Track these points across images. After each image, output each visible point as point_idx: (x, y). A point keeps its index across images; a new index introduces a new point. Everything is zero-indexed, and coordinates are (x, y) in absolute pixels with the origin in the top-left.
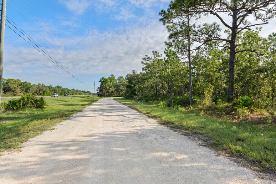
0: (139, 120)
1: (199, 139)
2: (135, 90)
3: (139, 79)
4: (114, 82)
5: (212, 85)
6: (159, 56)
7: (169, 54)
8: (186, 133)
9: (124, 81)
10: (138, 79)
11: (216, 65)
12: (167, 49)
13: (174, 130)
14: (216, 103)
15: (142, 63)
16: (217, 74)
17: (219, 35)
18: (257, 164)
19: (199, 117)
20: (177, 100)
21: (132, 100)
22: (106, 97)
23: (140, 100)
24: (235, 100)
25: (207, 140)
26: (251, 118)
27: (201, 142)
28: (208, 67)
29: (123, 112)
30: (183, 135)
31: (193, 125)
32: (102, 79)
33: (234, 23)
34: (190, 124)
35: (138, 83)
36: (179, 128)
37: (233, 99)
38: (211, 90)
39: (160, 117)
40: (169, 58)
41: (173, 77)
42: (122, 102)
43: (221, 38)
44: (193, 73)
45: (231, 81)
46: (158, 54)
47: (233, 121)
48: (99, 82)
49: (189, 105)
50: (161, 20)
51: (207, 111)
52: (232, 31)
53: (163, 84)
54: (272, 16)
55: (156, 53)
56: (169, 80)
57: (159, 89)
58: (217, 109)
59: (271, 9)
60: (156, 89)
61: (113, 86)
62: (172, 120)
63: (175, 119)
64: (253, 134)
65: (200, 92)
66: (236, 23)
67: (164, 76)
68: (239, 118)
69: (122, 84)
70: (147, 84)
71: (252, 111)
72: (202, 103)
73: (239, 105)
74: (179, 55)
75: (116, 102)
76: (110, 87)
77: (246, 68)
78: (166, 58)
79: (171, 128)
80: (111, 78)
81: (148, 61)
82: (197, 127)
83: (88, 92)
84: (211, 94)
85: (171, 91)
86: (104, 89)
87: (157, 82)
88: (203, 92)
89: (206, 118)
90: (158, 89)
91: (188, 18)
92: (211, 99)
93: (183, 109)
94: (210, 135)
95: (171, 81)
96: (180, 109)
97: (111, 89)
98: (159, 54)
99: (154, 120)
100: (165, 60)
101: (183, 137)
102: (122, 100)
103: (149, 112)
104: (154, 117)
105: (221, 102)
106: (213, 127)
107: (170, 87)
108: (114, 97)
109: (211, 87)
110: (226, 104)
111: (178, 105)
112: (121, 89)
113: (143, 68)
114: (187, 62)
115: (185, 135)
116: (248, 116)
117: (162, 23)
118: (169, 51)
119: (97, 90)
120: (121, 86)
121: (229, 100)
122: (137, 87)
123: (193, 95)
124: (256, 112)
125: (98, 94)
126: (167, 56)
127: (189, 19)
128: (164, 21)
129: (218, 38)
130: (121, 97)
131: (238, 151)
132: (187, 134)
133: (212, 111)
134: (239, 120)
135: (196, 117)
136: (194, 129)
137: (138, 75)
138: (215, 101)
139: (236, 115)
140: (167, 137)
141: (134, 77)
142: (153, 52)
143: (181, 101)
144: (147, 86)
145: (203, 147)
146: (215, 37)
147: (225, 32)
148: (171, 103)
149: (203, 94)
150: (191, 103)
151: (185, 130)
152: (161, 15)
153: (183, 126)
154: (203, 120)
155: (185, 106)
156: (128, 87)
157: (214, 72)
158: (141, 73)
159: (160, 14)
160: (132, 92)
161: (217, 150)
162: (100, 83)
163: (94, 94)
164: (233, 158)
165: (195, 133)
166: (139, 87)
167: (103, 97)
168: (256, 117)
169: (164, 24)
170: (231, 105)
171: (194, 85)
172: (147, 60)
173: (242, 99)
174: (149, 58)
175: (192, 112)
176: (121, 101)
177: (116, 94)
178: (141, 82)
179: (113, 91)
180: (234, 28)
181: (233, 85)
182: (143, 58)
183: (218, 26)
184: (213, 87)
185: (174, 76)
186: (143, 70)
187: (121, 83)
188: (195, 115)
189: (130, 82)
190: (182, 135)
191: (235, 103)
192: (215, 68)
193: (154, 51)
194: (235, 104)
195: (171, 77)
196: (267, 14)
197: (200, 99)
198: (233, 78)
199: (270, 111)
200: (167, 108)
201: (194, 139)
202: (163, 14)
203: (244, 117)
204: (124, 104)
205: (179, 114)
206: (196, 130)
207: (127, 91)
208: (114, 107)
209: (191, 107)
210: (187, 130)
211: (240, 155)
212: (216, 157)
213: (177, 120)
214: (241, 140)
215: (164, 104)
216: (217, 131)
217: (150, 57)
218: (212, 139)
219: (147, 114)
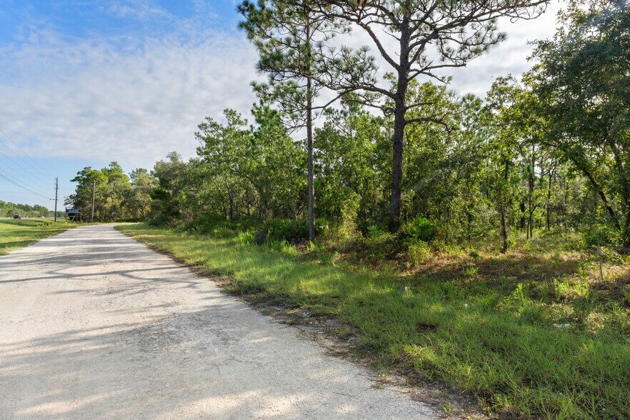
0: (168, 286)
1: (328, 333)
2: (176, 203)
3: (186, 174)
4: (119, 183)
5: (357, 193)
6: (239, 123)
7: (263, 118)
8: (295, 315)
9: (147, 181)
10: (184, 175)
11: (366, 150)
12: (258, 105)
13: (263, 310)
14: (364, 235)
15: (198, 135)
16: (367, 169)
17: (373, 80)
18: (481, 401)
19: (328, 268)
20: (279, 229)
21: (167, 229)
22: (95, 221)
23: (188, 228)
24: (403, 228)
25: (349, 335)
26: (436, 265)
27: (332, 344)
28: (348, 154)
29: (127, 262)
30: (284, 323)
31: (313, 292)
32: (83, 173)
33: (404, 56)
34: (306, 288)
35: (184, 185)
36: (277, 304)
37: (399, 224)
38: (355, 204)
39: (230, 274)
40: (262, 126)
41: (272, 171)
42: (136, 234)
43: (377, 86)
44: (316, 166)
45: (395, 184)
46: (238, 117)
47: (402, 275)
48: (73, 181)
49: (308, 239)
50: (241, 25)
51: (345, 252)
52: (399, 73)
53: (248, 189)
54: (469, 56)
55: (234, 114)
56: (262, 178)
57: (238, 203)
58: (367, 248)
59: (469, 41)
60: (231, 201)
61: (116, 192)
62: (262, 281)
63: (268, 277)
64: (449, 308)
65: (333, 208)
66: (407, 58)
67: (249, 169)
68: (413, 266)
69: (141, 189)
70: (207, 188)
71: (435, 250)
72: (335, 235)
73: (411, 237)
74: (286, 119)
75: (119, 236)
76: (106, 196)
77: (425, 157)
78: (257, 126)
79: (254, 304)
80: (111, 171)
81: (212, 132)
82: (323, 296)
83: (37, 208)
84: (355, 214)
85: (266, 206)
86: (88, 199)
87: (233, 185)
88: (338, 208)
89: (344, 270)
90: (235, 201)
91: (308, 31)
92: (354, 225)
93: (292, 250)
94: (356, 318)
95: (267, 183)
96: (285, 249)
97: (109, 199)
98: (242, 119)
99: (213, 283)
100: (254, 131)
101: (285, 330)
102: (141, 229)
103: (202, 259)
104: (214, 274)
105: (377, 232)
106: (360, 295)
107: (265, 198)
108: (117, 221)
109: (354, 198)
110: (386, 236)
111: (281, 239)
112: (138, 201)
113: (199, 149)
114: (304, 143)
115: (291, 324)
116: (431, 260)
117: (244, 33)
118: (263, 111)
119: (67, 204)
120: (139, 194)
121: (393, 227)
122: (181, 196)
123: (317, 218)
124: (444, 251)
125: (70, 215)
126: (259, 121)
127: (310, 35)
128: (250, 30)
129: (372, 86)
130: (139, 223)
131: (428, 366)
132: (295, 322)
133: (358, 252)
134: (413, 271)
135: (322, 269)
136: (316, 303)
137: (183, 166)
138: (363, 229)
139: (406, 261)
140: (237, 338)
141: (174, 169)
142: (226, 111)
143: (289, 230)
144: (208, 195)
145: (338, 359)
146: (365, 84)
147: (384, 77)
148: (264, 235)
149: (338, 213)
150: (311, 234)
151: (293, 308)
152: (243, 14)
153: (288, 297)
154: (338, 276)
155: (297, 243)
156: (158, 195)
157: (362, 165)
158: (192, 161)
159: (241, 10)
160: (169, 209)
161: (374, 367)
162: (77, 183)
163: (57, 214)
164: (417, 391)
165: (316, 316)
166: (189, 197)
167: (84, 222)
168: (446, 262)
169: (251, 37)
170: (396, 239)
171: (319, 195)
172: (210, 130)
173: (416, 225)
174: (214, 125)
175: (313, 256)
176: (133, 232)
177: (126, 213)
178: (192, 184)
179: (115, 206)
180: (403, 68)
181: (400, 194)
182: (200, 123)
183: (372, 60)
184: (360, 197)
185: (274, 171)
186: (199, 154)
187: (139, 185)
188: (320, 264)
189: (164, 182)
190: (283, 326)
191: (402, 233)
192: (364, 156)
193: (229, 110)
194: (403, 236)
195: (266, 172)
196: (461, 51)
197: (331, 226)
198: (400, 178)
199: (468, 250)
200: (255, 248)
201: (314, 334)
202: (248, 10)
203: (422, 264)
204: (140, 241)
205: (280, 263)
206: (321, 306)
207: (154, 207)
208: (103, 249)
209: (311, 243)
210: (298, 307)
211: (435, 376)
212: (374, 392)
213: (273, 279)
214: (427, 326)
215: (248, 239)
216: (371, 304)
217: (218, 123)
218: (360, 332)
219: (196, 267)
